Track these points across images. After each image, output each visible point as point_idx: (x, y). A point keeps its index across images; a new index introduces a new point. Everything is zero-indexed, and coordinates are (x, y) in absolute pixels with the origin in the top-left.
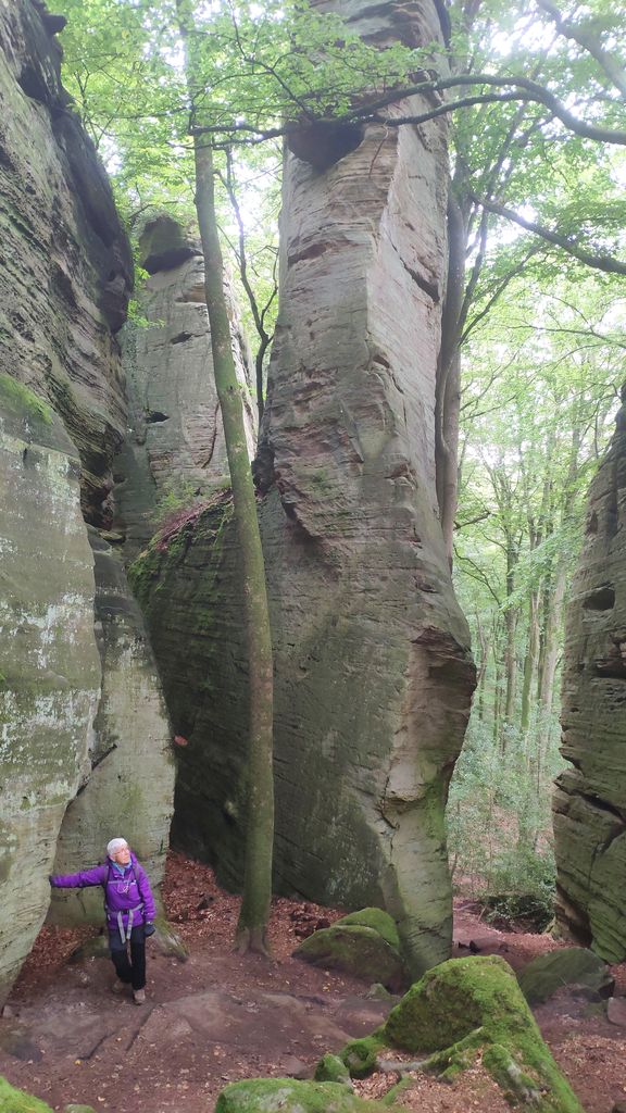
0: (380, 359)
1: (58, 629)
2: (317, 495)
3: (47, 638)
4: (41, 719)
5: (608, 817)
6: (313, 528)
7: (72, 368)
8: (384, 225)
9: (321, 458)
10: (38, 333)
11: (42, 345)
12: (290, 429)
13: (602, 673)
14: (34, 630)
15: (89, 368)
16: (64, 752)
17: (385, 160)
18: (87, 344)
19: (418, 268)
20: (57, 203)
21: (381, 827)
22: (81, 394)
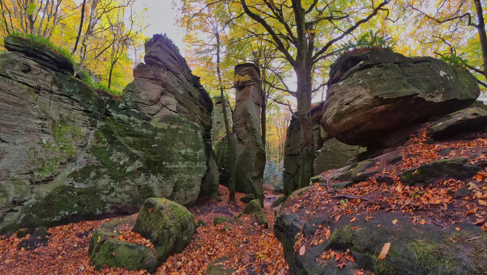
0: (250, 114)
1: (200, 154)
2: (241, 133)
3: (198, 155)
4: (197, 165)
5: (290, 176)
6: (241, 138)
7: (204, 119)
8: (250, 97)
9: (241, 128)
10: (198, 115)
11: (199, 117)
12: (237, 124)
13: (289, 156)
14: (197, 154)
15: (206, 118)
16: (201, 170)
17: (249, 89)
18: (205, 115)
19: (256, 102)
20: (200, 99)
21: (252, 181)
22: (205, 122)
